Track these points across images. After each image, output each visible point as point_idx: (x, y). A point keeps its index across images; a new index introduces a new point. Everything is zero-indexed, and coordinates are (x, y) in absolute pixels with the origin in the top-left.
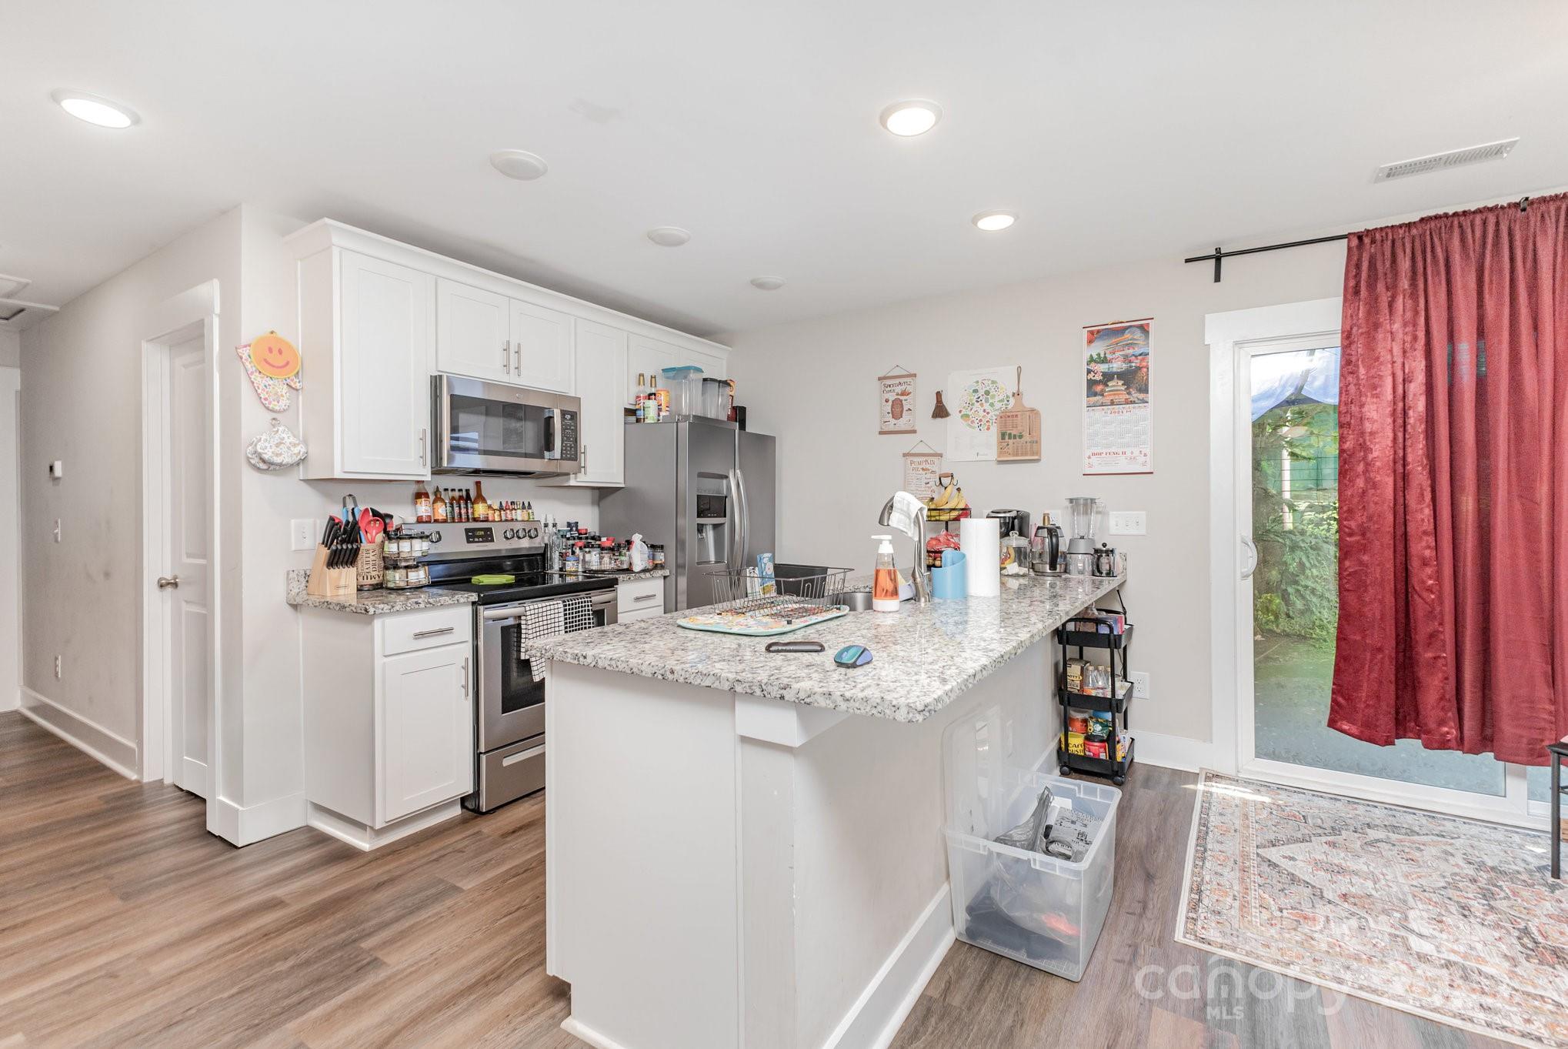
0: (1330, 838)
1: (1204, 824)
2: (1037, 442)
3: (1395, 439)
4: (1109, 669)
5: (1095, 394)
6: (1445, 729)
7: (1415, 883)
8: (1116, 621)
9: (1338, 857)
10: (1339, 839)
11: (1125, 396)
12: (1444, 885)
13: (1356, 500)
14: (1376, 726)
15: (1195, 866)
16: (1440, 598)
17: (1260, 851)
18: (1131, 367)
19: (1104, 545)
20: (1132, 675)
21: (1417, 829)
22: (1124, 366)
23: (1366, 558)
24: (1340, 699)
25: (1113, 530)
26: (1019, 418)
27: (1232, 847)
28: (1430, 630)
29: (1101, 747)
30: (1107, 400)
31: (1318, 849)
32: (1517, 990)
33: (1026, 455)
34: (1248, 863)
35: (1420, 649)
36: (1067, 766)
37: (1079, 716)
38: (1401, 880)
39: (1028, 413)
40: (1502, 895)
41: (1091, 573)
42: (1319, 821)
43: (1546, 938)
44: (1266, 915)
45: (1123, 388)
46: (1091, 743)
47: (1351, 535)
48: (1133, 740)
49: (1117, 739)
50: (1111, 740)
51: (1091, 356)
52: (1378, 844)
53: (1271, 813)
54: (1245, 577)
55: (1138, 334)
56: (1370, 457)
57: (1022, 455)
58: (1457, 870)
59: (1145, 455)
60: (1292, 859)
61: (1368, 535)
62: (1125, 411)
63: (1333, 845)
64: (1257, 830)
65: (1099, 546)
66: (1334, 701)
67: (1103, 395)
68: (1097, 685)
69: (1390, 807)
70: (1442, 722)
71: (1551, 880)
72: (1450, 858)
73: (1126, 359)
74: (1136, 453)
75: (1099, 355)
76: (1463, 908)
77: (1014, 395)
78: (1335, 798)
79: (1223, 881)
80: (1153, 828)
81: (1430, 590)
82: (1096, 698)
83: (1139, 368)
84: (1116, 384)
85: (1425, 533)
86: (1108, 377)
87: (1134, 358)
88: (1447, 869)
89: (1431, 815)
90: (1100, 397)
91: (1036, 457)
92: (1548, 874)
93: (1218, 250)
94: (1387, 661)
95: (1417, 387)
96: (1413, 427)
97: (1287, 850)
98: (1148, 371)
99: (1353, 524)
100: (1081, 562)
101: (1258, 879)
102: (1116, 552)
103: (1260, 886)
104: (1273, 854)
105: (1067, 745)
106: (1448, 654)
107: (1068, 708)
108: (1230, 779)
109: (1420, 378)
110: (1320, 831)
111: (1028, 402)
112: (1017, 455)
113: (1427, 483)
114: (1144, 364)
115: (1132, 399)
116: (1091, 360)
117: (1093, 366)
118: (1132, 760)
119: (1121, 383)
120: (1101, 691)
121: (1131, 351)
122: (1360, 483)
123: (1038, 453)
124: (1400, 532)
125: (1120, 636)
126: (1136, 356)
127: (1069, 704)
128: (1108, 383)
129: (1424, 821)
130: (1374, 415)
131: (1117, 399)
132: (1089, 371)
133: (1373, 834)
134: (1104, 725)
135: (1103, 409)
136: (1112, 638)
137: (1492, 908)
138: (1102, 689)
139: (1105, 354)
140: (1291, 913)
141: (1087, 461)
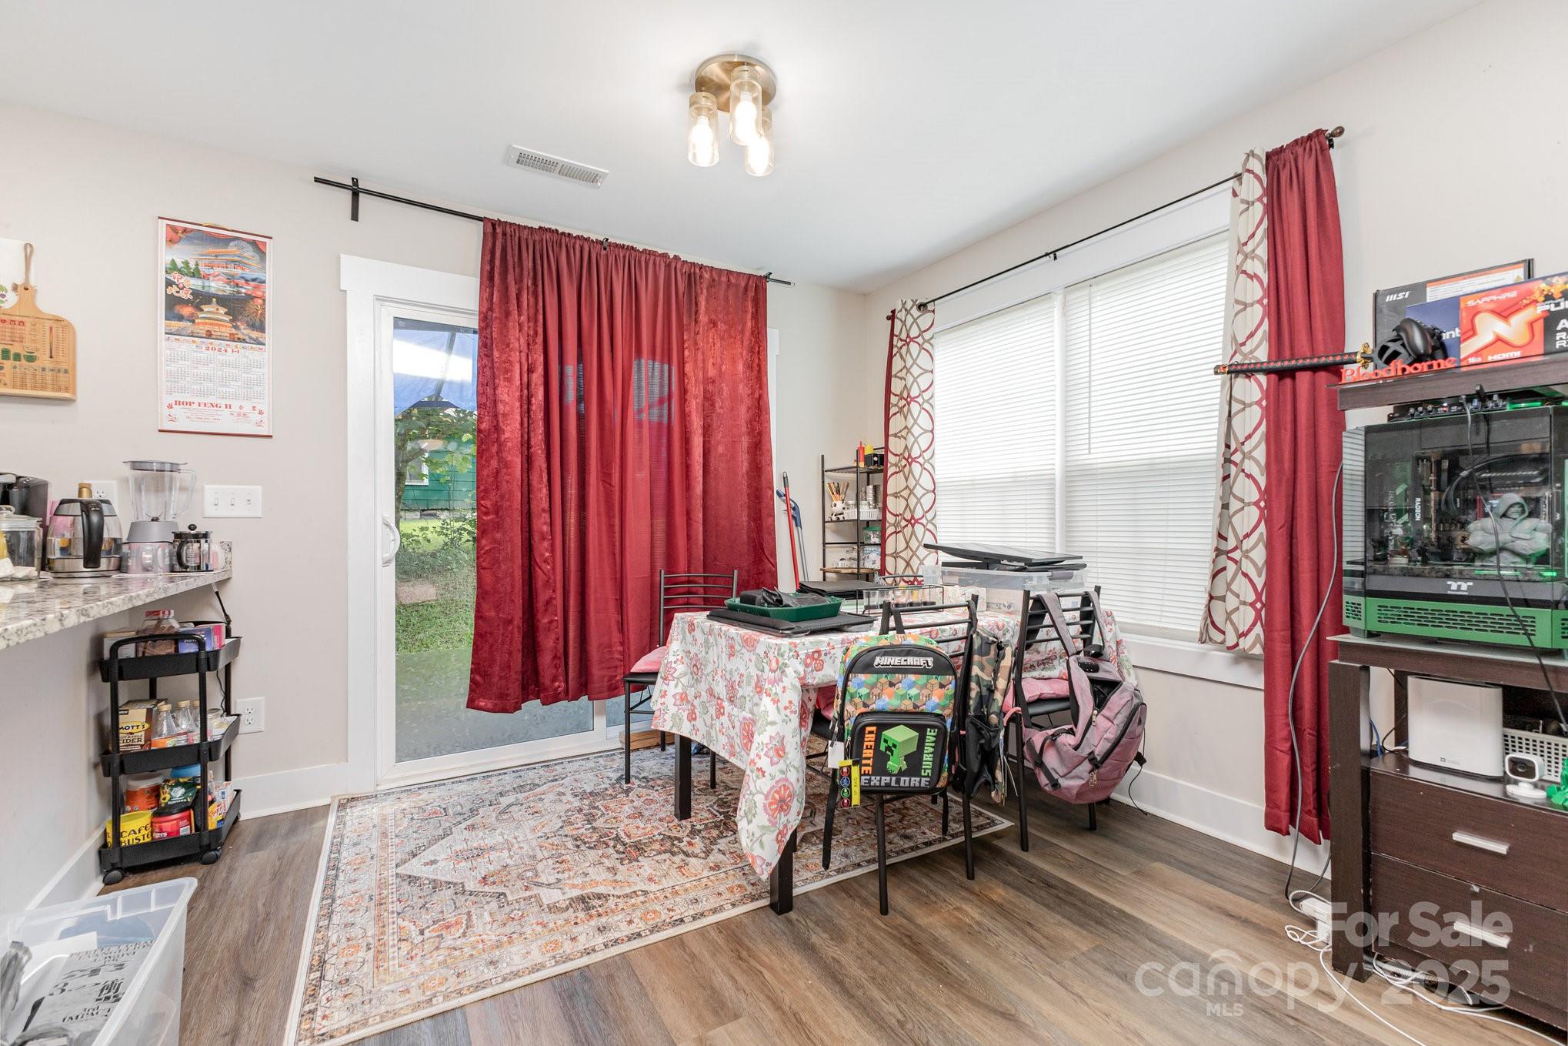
0: (469, 822)
1: (334, 866)
2: (66, 371)
3: (522, 424)
4: (197, 703)
5: (181, 318)
6: (557, 684)
7: (540, 834)
8: (208, 632)
9: (477, 840)
10: (477, 819)
11: (228, 330)
12: (560, 824)
13: (491, 480)
14: (507, 695)
15: (318, 930)
16: (554, 568)
17: (399, 870)
18: (238, 292)
19: (192, 527)
20: (238, 704)
21: (537, 781)
22: (229, 290)
23: (498, 536)
24: (478, 678)
25: (210, 511)
26: (28, 326)
27: (367, 881)
28: (547, 597)
29: (181, 819)
30: (202, 329)
31: (460, 839)
32: (619, 897)
33: (44, 388)
34: (385, 892)
35: (539, 616)
36: (118, 869)
37: (146, 785)
38: (530, 836)
39: (48, 324)
40: (600, 813)
41: (168, 569)
42: (459, 807)
43: (629, 837)
44: (405, 947)
45: (227, 318)
46: (162, 819)
47: (487, 514)
48: (238, 791)
49: (209, 798)
50: (199, 802)
51: (173, 261)
52: (510, 809)
53: (412, 819)
54: (387, 563)
55: (249, 252)
56: (503, 438)
57: (34, 388)
58: (568, 806)
59: (261, 413)
60: (433, 862)
61: (501, 513)
62: (229, 350)
63: (471, 828)
64: (396, 846)
65: (183, 528)
66: (472, 680)
67: (193, 322)
68: (177, 730)
69: (516, 770)
70: (554, 679)
71: (625, 786)
72: (563, 797)
73: (230, 279)
74: (247, 408)
75: (186, 263)
76: (576, 840)
77: (15, 288)
78: (472, 778)
79: (356, 932)
80: (260, 905)
81: (546, 561)
82: (175, 749)
83: (250, 298)
84: (213, 311)
85: (543, 510)
86: (201, 299)
87: (243, 281)
88: (561, 808)
89: (546, 764)
90: (189, 324)
91: (67, 395)
92: (623, 782)
93: (355, 181)
94: (516, 630)
95: (537, 377)
96: (535, 413)
97: (427, 856)
98: (264, 304)
99: (488, 503)
100: (153, 551)
101: (398, 907)
102: (212, 537)
103: (399, 914)
104: (414, 867)
105: (117, 834)
106: (559, 618)
107: (122, 777)
108: (367, 797)
109: (540, 369)
110: (459, 818)
111: (47, 304)
112: (23, 386)
113: (544, 466)
114: (259, 293)
115: (240, 336)
116: (173, 268)
117: (175, 276)
118: (237, 818)
119: (222, 310)
120: (184, 737)
121: (239, 271)
122: (494, 463)
123: (71, 387)
124: (525, 511)
125: (216, 653)
126: (247, 281)
127: (122, 771)
128: (203, 307)
129: (542, 772)
130: (505, 397)
131: (216, 331)
132: (169, 283)
133: (505, 801)
134: (189, 785)
135: (194, 342)
136: (203, 656)
137: (594, 828)
138: (185, 733)
139: (197, 265)
140: (433, 930)
141: (166, 411)
